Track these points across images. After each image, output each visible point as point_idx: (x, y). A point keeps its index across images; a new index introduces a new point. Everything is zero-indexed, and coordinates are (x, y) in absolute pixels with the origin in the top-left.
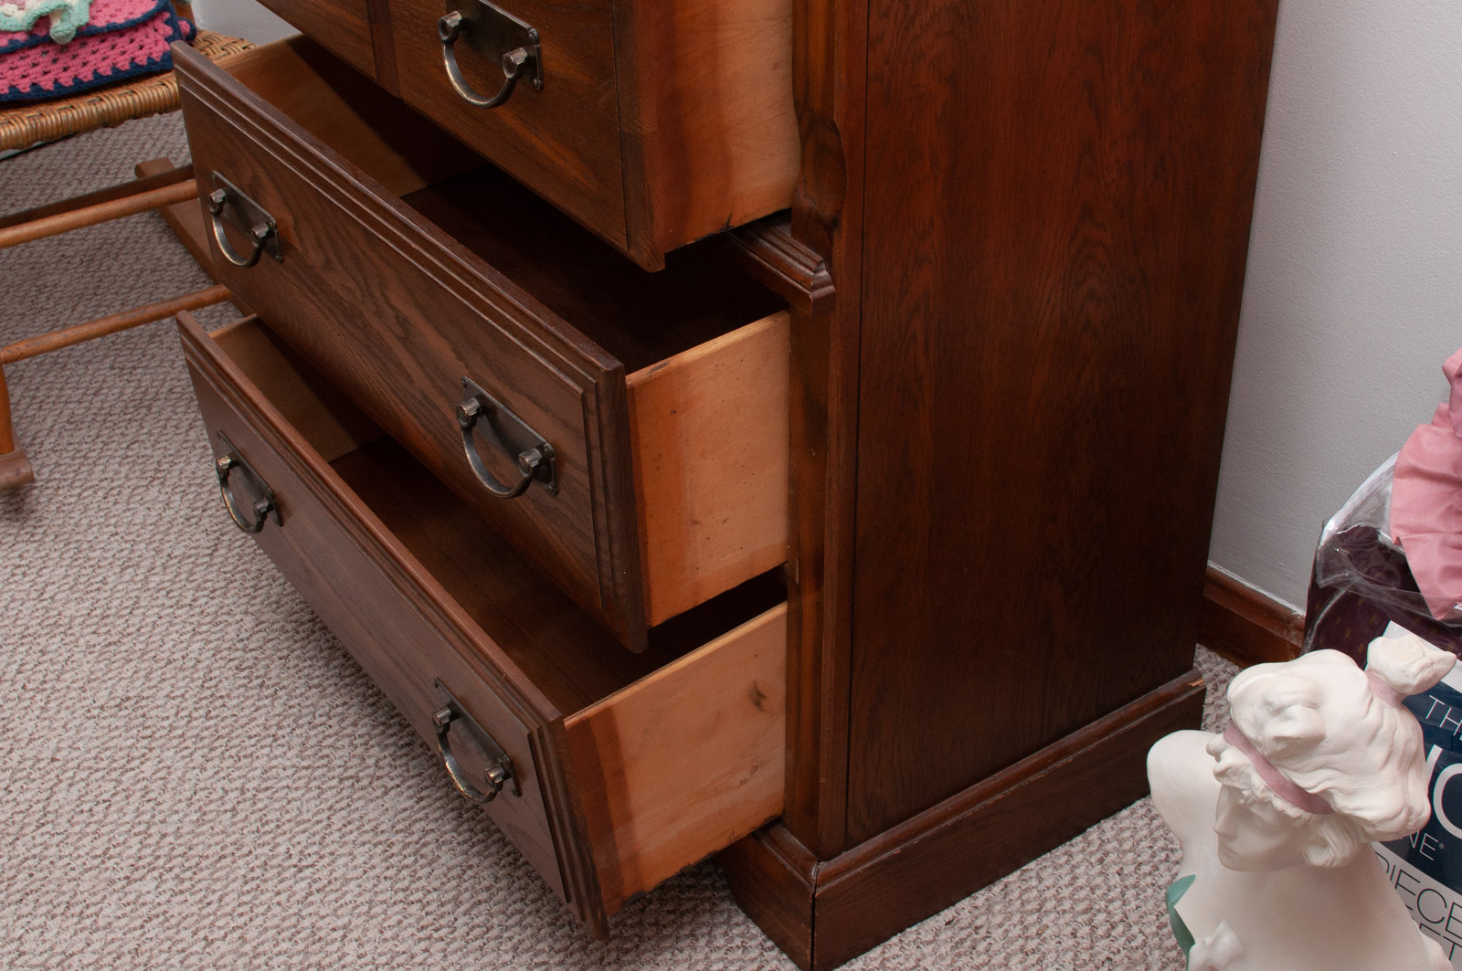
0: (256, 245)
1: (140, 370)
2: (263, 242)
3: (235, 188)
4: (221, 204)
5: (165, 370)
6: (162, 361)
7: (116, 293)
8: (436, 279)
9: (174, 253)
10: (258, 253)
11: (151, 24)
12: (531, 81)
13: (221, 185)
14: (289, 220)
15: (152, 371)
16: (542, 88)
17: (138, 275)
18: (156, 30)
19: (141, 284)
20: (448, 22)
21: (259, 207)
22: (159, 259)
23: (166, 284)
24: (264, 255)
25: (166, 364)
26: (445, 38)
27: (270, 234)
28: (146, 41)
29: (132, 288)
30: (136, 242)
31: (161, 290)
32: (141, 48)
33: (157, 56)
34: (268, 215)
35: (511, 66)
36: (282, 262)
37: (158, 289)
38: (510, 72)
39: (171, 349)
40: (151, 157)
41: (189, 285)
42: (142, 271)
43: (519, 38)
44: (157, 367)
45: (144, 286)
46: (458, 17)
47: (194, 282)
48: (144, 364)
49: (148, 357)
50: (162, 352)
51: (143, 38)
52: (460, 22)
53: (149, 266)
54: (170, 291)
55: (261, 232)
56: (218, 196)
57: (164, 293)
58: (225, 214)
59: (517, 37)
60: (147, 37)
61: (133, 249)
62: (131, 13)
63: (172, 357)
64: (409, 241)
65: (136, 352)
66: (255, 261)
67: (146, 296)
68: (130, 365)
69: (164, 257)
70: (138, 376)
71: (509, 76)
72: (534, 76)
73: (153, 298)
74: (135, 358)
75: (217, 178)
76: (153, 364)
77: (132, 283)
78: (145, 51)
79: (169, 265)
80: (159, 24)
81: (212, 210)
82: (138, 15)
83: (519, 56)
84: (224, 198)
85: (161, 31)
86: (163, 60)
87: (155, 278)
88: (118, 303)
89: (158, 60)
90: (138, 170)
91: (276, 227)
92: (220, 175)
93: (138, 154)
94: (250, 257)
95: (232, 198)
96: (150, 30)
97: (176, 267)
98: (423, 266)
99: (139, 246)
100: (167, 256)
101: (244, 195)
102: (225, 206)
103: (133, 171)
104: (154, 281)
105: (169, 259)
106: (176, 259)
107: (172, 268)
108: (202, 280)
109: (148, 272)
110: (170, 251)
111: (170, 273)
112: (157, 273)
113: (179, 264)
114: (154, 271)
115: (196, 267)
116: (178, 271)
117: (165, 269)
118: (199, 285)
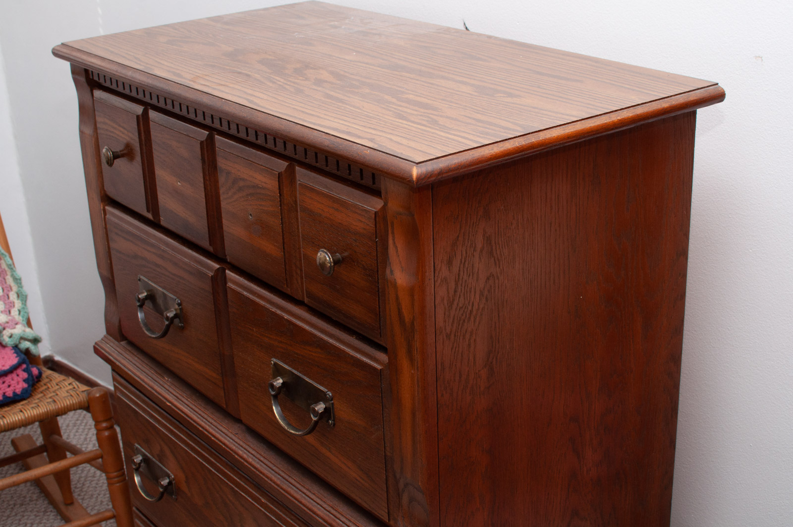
11: (15, 372)
12: (328, 421)
16: (334, 425)
17: (12, 508)
18: (18, 375)
19: (14, 514)
20: (275, 384)
22: (25, 497)
23: (29, 513)
26: (273, 393)
28: (12, 382)
31: (26, 517)
32: (9, 386)
33: (18, 391)
35: (315, 413)
37: (23, 516)
38: (315, 416)
42: (15, 505)
43: (320, 397)
45: (16, 515)
46: (281, 381)
51: (10, 380)
52: (282, 384)
53: (19, 502)
54: (31, 518)
57: (28, 519)
59: (319, 397)
60: (13, 380)
62: (3, 366)
69: (28, 496)
71: (314, 419)
72: (330, 418)
78: (12, 388)
80: (20, 371)
82: (7, 367)
83: (320, 407)
85: (21, 376)
86: (22, 393)
87: (22, 510)
89: (19, 393)
90: (14, 444)
96: (14, 375)
97: (34, 502)
100: (30, 495)
103: (10, 443)
104: (22, 512)
105: (30, 497)
106: (35, 497)
107: (32, 503)
108: (50, 510)
109: (19, 506)
110: (31, 492)
111: (31, 506)
112: (24, 506)
113: (37, 500)
114: (22, 505)
115: (46, 502)
116: (36, 504)
117: (28, 504)
118: (48, 514)
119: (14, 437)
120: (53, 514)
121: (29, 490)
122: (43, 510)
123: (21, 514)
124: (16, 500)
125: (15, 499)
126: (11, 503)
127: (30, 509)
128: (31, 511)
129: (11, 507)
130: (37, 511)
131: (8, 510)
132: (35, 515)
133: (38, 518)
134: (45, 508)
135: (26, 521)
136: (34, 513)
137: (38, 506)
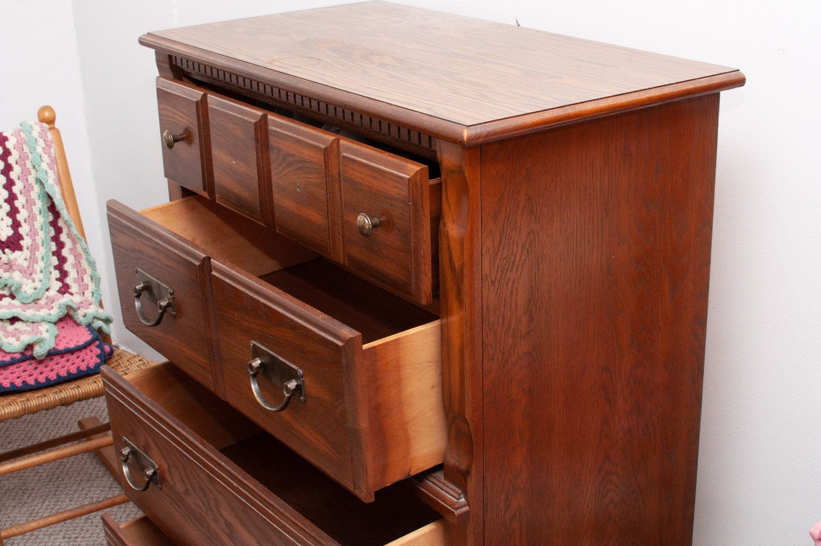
0: (147, 480)
1: (79, 539)
2: (151, 478)
3: (135, 447)
4: (127, 456)
5: (93, 539)
6: (92, 534)
7: (67, 494)
8: (247, 503)
9: (99, 471)
10: (148, 483)
11: (89, 348)
12: (299, 398)
13: (129, 445)
14: (165, 467)
15: (86, 539)
16: (305, 401)
17: (79, 484)
18: (91, 351)
19: (81, 489)
20: (253, 364)
21: (149, 458)
22: (91, 474)
23: (95, 489)
24: (151, 484)
25: (95, 535)
26: (252, 373)
27: (155, 473)
28: (86, 357)
29: (75, 491)
30: (78, 464)
31: (92, 492)
32: (83, 361)
33: (92, 365)
34: (154, 462)
35: (288, 390)
36: (161, 488)
37: (90, 491)
38: (287, 393)
39: (97, 526)
40: (87, 416)
41: (108, 489)
42: (82, 481)
44: (89, 537)
45: (83, 490)
46: (259, 361)
47: (111, 488)
48: (82, 535)
49: (84, 531)
50: (92, 528)
51: (84, 355)
52: (260, 364)
53: (85, 478)
54: (97, 492)
55: (150, 472)
56: (126, 451)
57: (94, 493)
58: (129, 461)
60: (86, 355)
61: (76, 468)
62: (78, 342)
63: (98, 531)
64: (232, 482)
65: (77, 529)
66: (146, 488)
67: (84, 496)
68: (74, 536)
69: (94, 473)
70: (79, 542)
71: (287, 395)
72: (301, 395)
73: (87, 496)
74: (77, 532)
75: (125, 441)
76: (87, 536)
77: (76, 488)
78: (85, 363)
79: (97, 477)
80: (93, 347)
81: (123, 459)
82: (81, 343)
83: (292, 385)
84: (129, 452)
85: (94, 352)
86: (95, 368)
87: (89, 485)
88: (68, 500)
89: (92, 367)
90: (80, 424)
91: (158, 469)
92: (127, 439)
93: (80, 413)
94: (144, 485)
95: (133, 452)
96: (88, 351)
97: (100, 478)
98: (240, 496)
99: (80, 466)
100: (96, 472)
101: (140, 451)
102: (130, 456)
103: (77, 423)
104: (88, 487)
105: (96, 474)
106: (100, 474)
107: (98, 479)
108: (115, 486)
109: (85, 482)
110: (97, 469)
111: (97, 482)
112: (90, 482)
113: (102, 477)
114: (88, 481)
115: (111, 479)
116: (101, 481)
117: (94, 480)
118: (113, 489)
119: (80, 418)
120: (117, 490)
121: (95, 468)
122: (109, 486)
123: (88, 489)
124: (82, 477)
125: (82, 475)
126: (78, 479)
127: (97, 485)
128: (97, 487)
129: (77, 482)
130: (102, 487)
131: (75, 486)
132: (101, 490)
133: (104, 493)
134: (110, 484)
135: (92, 495)
136: (100, 489)
137: (103, 482)
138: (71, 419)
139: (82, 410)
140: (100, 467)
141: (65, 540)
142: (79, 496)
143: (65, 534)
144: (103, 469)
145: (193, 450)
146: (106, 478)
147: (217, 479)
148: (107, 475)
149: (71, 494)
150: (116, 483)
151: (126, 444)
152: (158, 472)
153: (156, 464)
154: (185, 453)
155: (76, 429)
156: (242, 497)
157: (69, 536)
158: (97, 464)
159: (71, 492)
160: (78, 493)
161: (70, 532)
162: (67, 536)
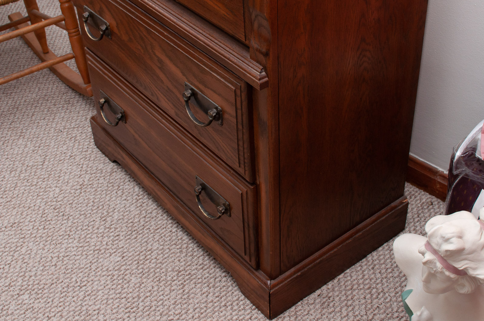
0: (101, 33)
1: (14, 94)
2: (104, 32)
3: (93, 12)
4: (87, 18)
5: (22, 93)
6: (21, 90)
7: (4, 64)
8: (175, 46)
9: (24, 48)
10: (102, 36)
13: (87, 10)
14: (114, 23)
15: (18, 94)
17: (11, 57)
19: (12, 60)
21: (102, 19)
22: (19, 50)
23: (22, 60)
24: (104, 36)
25: (23, 91)
27: (107, 29)
29: (9, 62)
30: (10, 44)
34: (106, 22)
36: (111, 39)
37: (18, 62)
39: (24, 85)
40: (14, 12)
41: (30, 59)
42: (13, 55)
44: (20, 92)
45: (14, 61)
47: (32, 58)
48: (15, 91)
49: (16, 89)
50: (21, 86)
53: (15, 53)
55: (104, 28)
56: (86, 14)
58: (88, 21)
61: (9, 47)
63: (25, 88)
64: (164, 32)
65: (12, 87)
66: (101, 38)
67: (15, 65)
68: (10, 92)
70: (13, 96)
73: (17, 65)
74: (12, 89)
75: (85, 8)
76: (18, 91)
77: (9, 60)
79: (23, 52)
81: (84, 20)
84: (88, 16)
87: (18, 58)
88: (4, 68)
90: (9, 17)
91: (109, 26)
92: (87, 7)
93: (10, 10)
94: (100, 36)
95: (91, 15)
97: (25, 53)
98: (169, 41)
99: (11, 45)
100: (22, 49)
101: (96, 14)
102: (89, 18)
103: (7, 17)
105: (22, 50)
106: (25, 50)
107: (23, 53)
108: (34, 57)
109: (15, 55)
110: (22, 47)
111: (23, 55)
112: (18, 56)
113: (26, 52)
114: (17, 55)
115: (32, 53)
116: (26, 54)
117: (21, 54)
118: (34, 59)
119: (10, 14)
120: (36, 60)
121: (21, 46)
122: (30, 57)
123: (17, 60)
124: (13, 52)
125: (13, 51)
126: (11, 54)
127: (23, 57)
128: (23, 58)
129: (10, 56)
130: (27, 58)
131: (9, 58)
132: (26, 61)
133: (28, 62)
134: (31, 56)
135: (20, 64)
136: (25, 60)
137: (27, 55)
138: (4, 14)
139: (11, 7)
140: (24, 45)
141: (4, 95)
142: (12, 65)
143: (4, 91)
144: (26, 46)
145: (135, 12)
146: (28, 52)
147: (153, 31)
148: (29, 51)
149: (6, 64)
150: (35, 55)
151: (86, 10)
152: (109, 28)
153: (108, 23)
154: (129, 14)
155: (8, 21)
156: (171, 42)
157: (7, 92)
158: (22, 43)
159: (7, 63)
160: (11, 63)
161: (7, 90)
162: (5, 92)
